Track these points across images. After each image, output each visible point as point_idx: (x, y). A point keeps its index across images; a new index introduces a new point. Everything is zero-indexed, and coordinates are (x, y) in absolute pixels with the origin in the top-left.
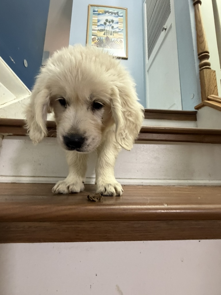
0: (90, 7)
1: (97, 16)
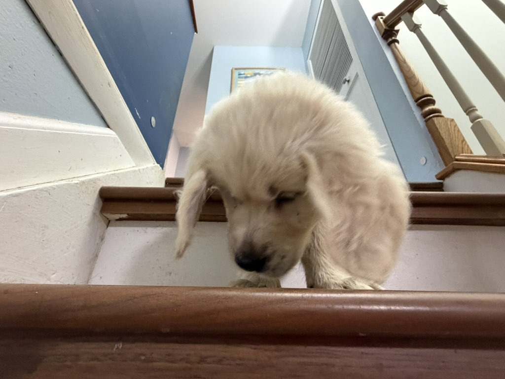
0: (234, 70)
1: (244, 79)
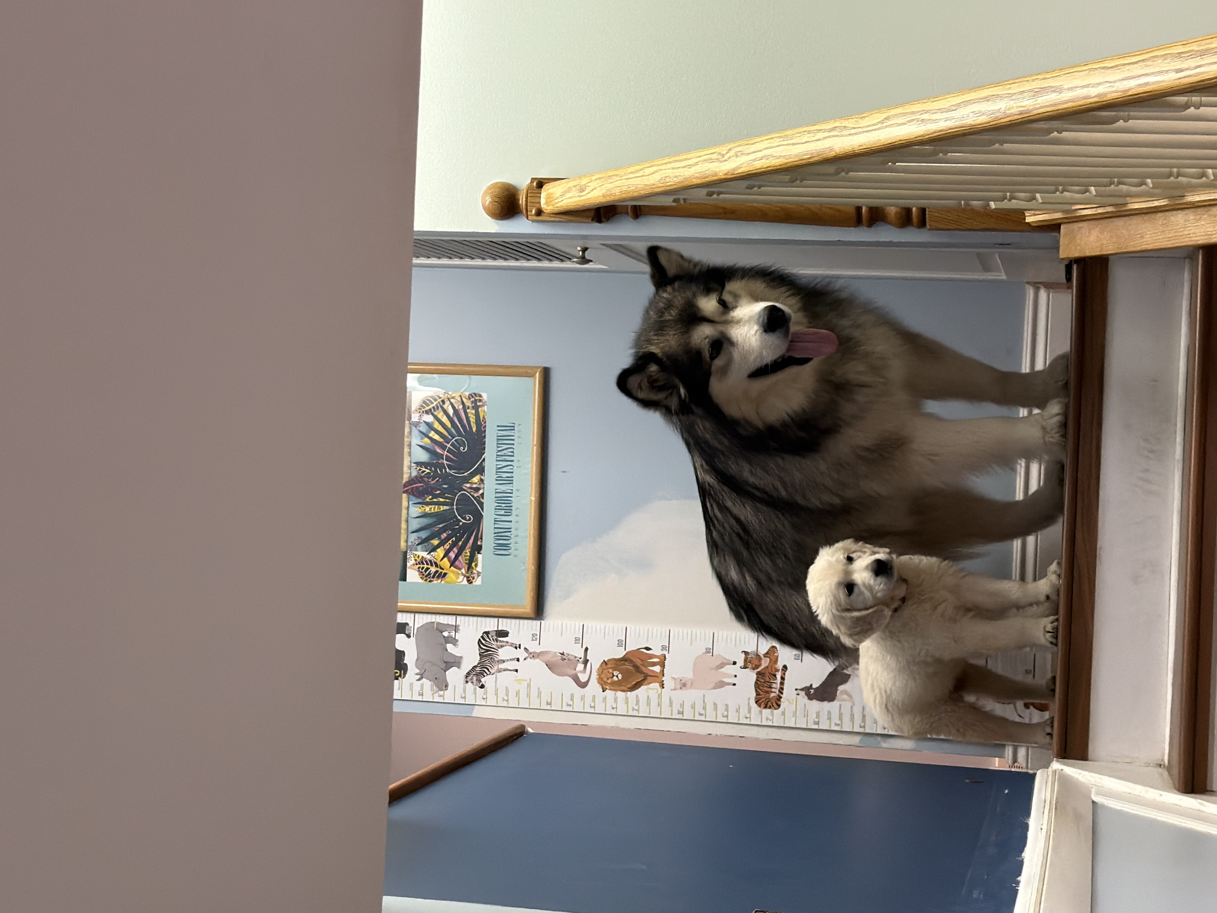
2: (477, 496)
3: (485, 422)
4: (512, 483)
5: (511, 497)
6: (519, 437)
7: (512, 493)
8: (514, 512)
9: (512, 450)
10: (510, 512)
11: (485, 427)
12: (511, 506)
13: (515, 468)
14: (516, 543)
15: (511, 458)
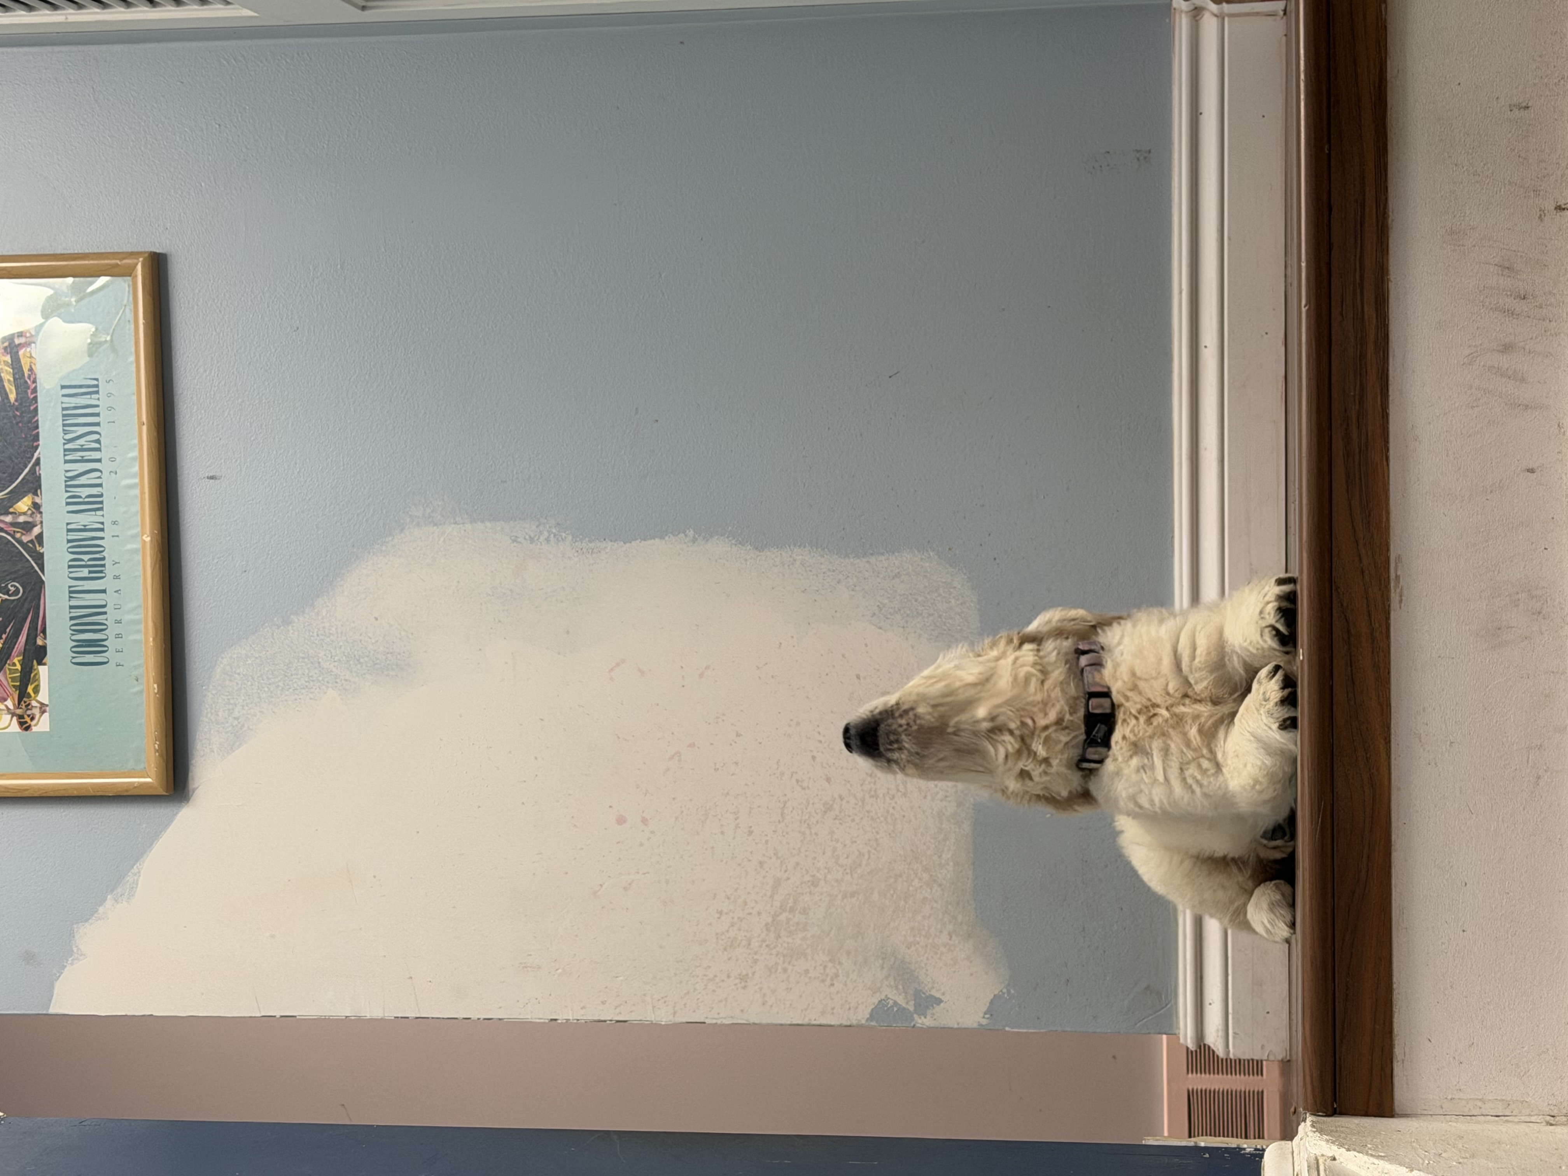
2: (31, 541)
3: (34, 381)
4: (101, 509)
5: (103, 538)
6: (110, 408)
7: (102, 530)
8: (110, 570)
9: (96, 437)
10: (101, 572)
11: (35, 390)
12: (103, 559)
13: (105, 475)
14: (118, 636)
15: (95, 455)
